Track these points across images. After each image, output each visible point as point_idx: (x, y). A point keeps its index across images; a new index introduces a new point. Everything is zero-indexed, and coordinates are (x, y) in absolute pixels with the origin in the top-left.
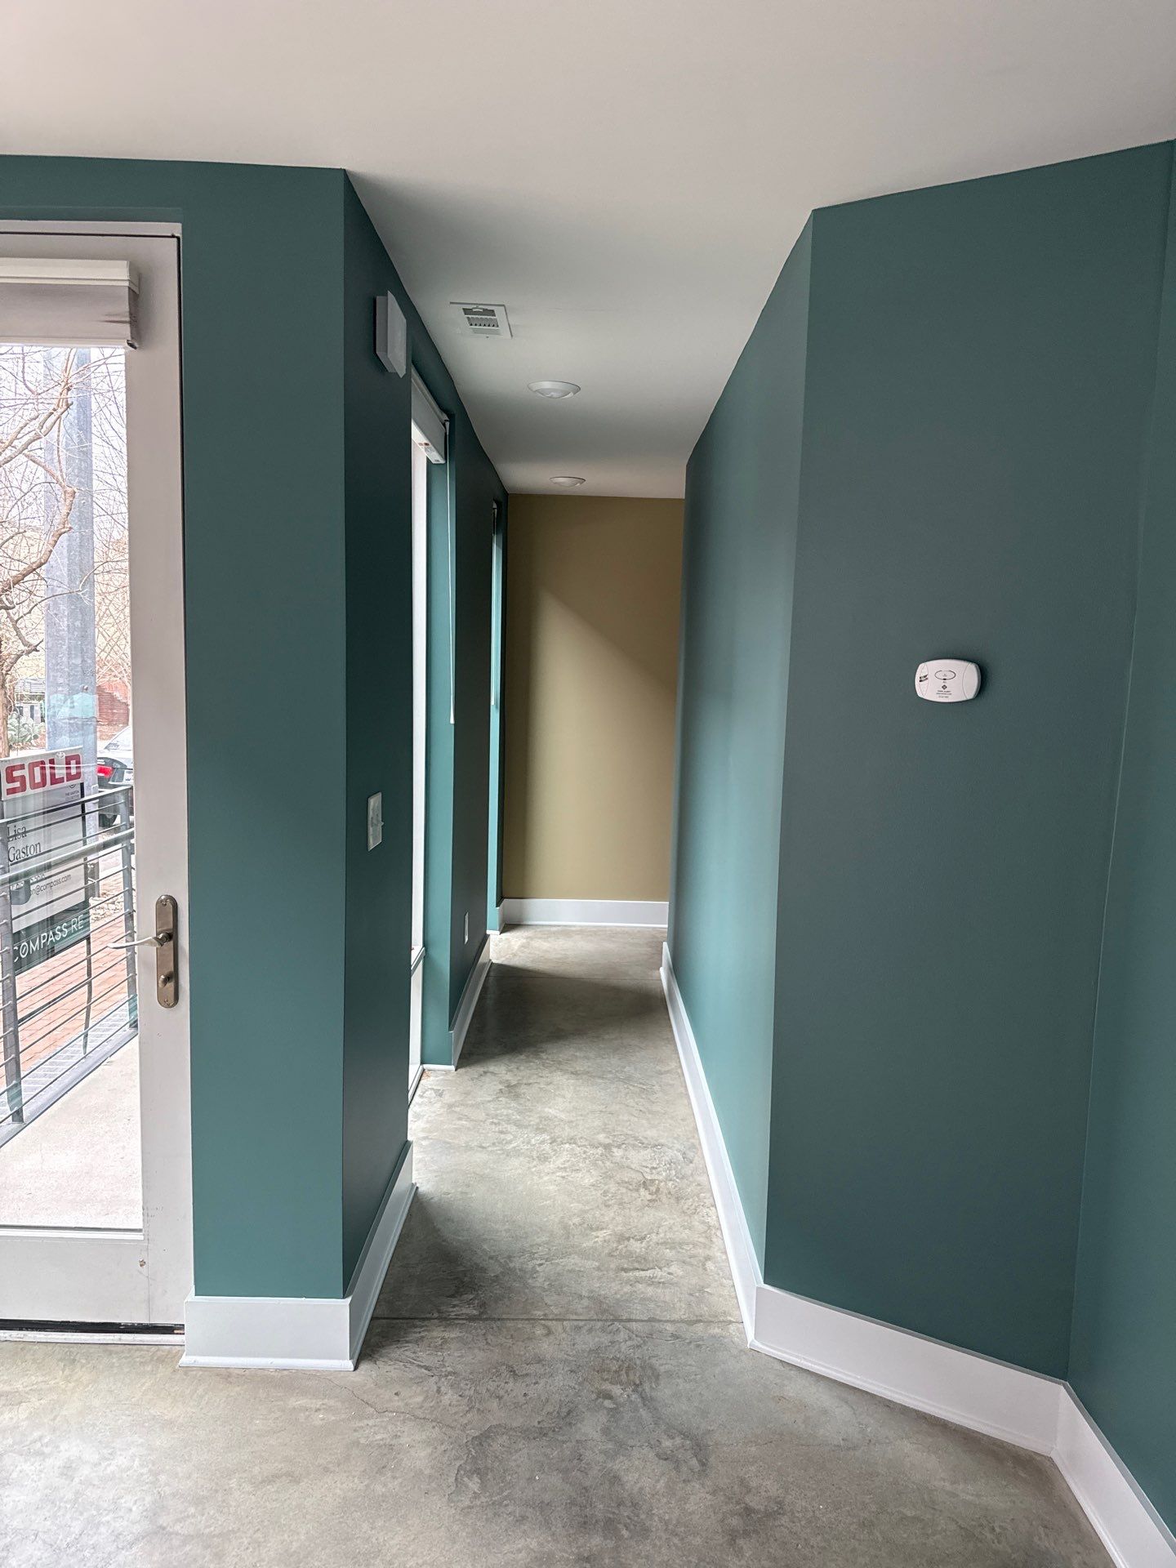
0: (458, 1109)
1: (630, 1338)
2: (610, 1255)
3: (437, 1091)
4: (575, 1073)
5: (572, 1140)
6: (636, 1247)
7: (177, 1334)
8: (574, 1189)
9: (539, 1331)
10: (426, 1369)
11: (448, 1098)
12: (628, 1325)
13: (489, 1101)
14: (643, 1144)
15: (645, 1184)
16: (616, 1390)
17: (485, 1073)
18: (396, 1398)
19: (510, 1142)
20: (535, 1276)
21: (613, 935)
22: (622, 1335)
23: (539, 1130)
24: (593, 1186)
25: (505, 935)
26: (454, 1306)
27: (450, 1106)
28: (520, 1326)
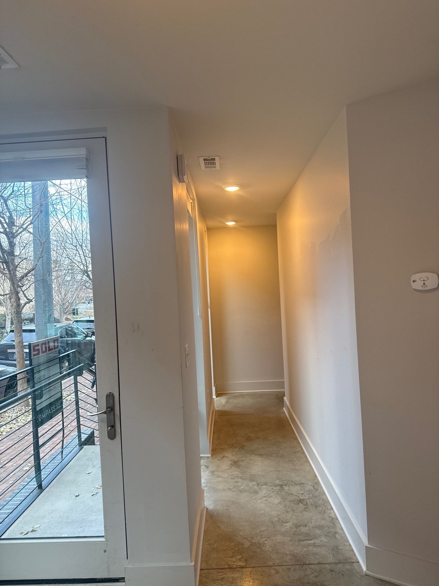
0: (216, 473)
1: (313, 573)
2: (294, 534)
3: (206, 466)
5: (266, 484)
6: (304, 529)
7: (121, 582)
8: (271, 505)
9: (273, 572)
11: (211, 469)
12: (310, 566)
13: (228, 469)
14: (295, 483)
15: (301, 501)
17: (224, 457)
19: (240, 486)
20: (265, 546)
22: (309, 572)
23: (252, 480)
24: (279, 503)
25: (218, 398)
26: (234, 562)
27: (213, 472)
28: (264, 569)
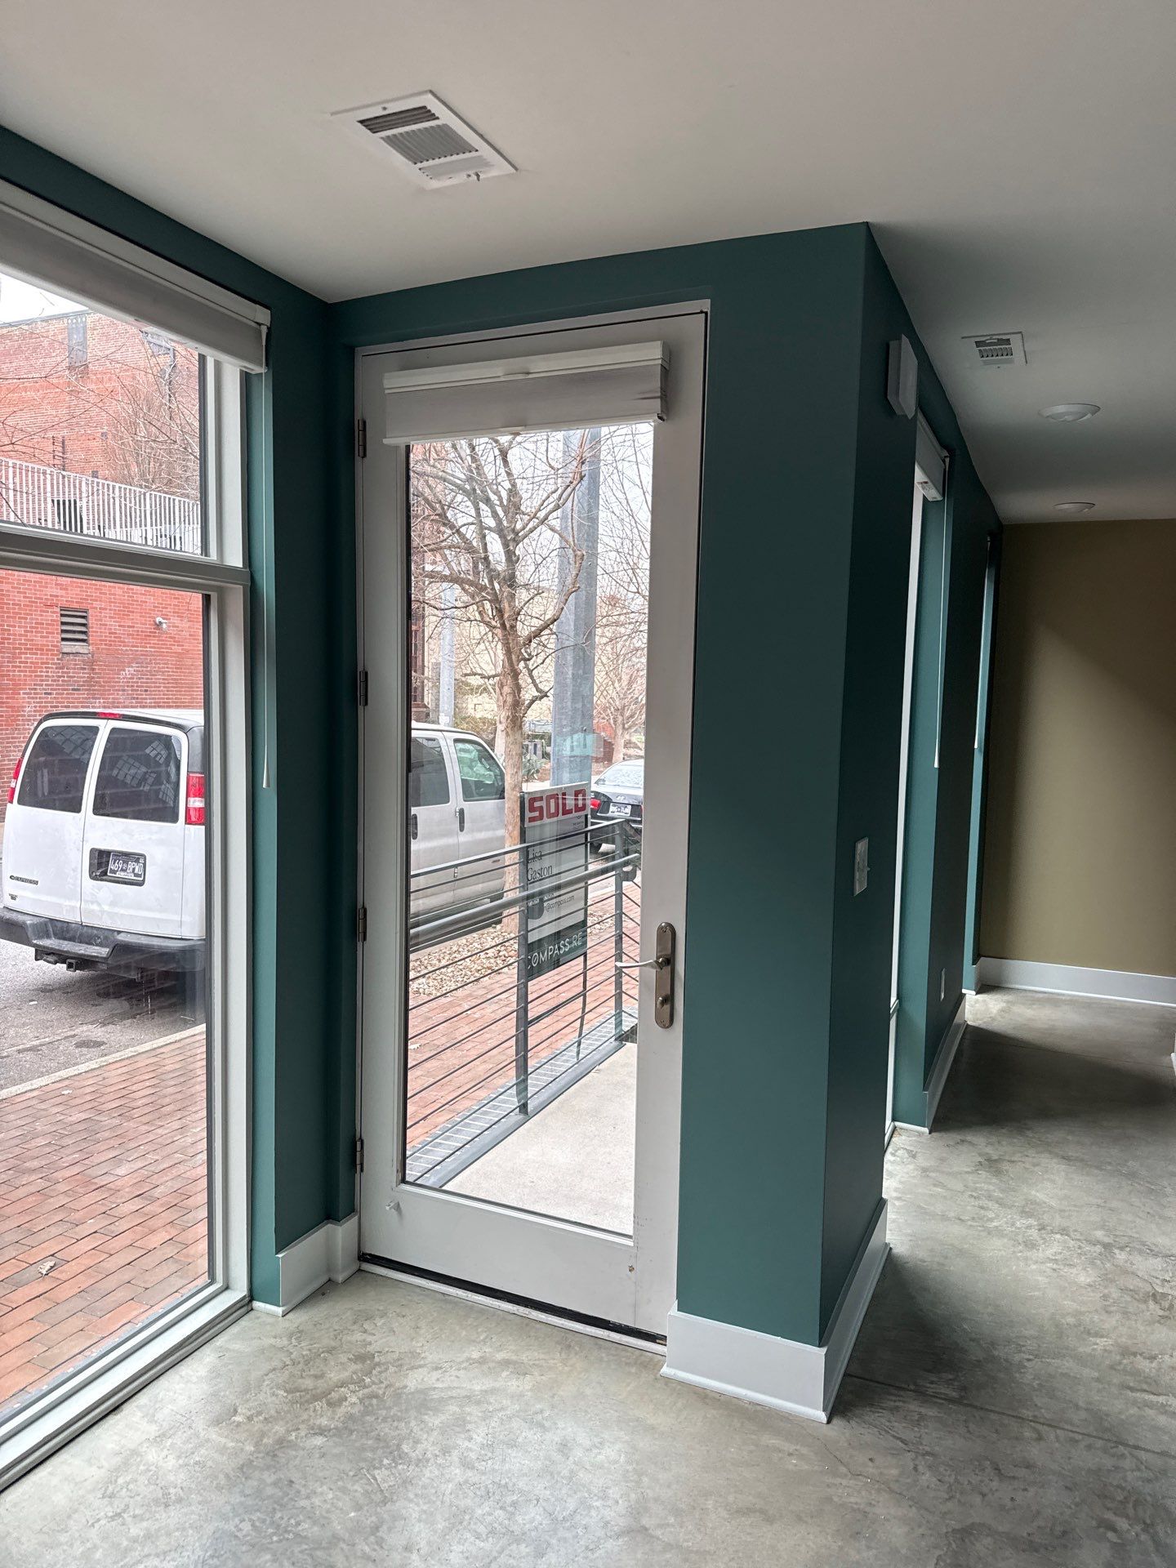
0: (933, 1175)
1: (1139, 1470)
2: (1112, 1367)
3: (909, 1152)
4: (1066, 1158)
5: (1064, 1231)
6: (1143, 1365)
7: (659, 1343)
8: (1067, 1285)
9: (1028, 1434)
10: (902, 1442)
11: (921, 1161)
12: (1137, 1453)
13: (967, 1172)
14: (1152, 1250)
15: (1155, 1297)
16: (1122, 1524)
17: (963, 1141)
18: (870, 1464)
19: (991, 1220)
20: (1022, 1371)
21: (1110, 1009)
22: (1127, 1463)
23: (1025, 1213)
24: (1090, 1286)
25: (981, 997)
26: (932, 1383)
27: (925, 1170)
28: (1006, 1422)
